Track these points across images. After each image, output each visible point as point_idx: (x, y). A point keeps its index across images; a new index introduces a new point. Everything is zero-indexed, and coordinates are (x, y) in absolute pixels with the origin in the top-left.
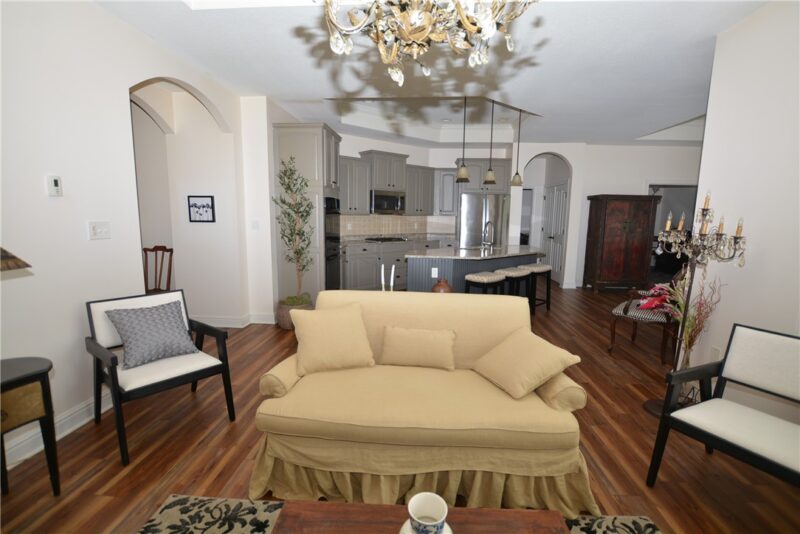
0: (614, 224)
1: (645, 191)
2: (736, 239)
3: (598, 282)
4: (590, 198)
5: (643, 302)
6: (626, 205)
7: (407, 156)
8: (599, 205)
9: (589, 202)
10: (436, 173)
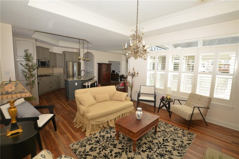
0: (104, 69)
1: (108, 63)
2: (138, 73)
3: (102, 83)
4: (98, 63)
5: (121, 85)
6: (106, 65)
7: (49, 49)
8: (100, 65)
9: (98, 64)
10: (57, 54)
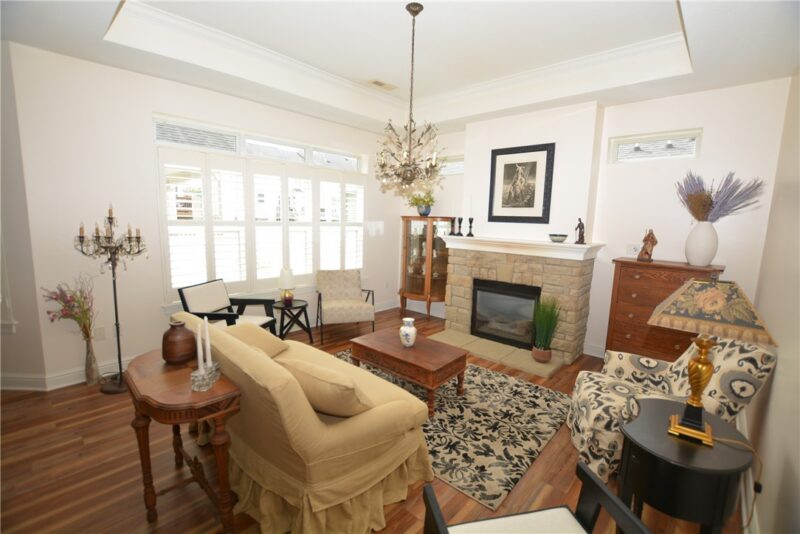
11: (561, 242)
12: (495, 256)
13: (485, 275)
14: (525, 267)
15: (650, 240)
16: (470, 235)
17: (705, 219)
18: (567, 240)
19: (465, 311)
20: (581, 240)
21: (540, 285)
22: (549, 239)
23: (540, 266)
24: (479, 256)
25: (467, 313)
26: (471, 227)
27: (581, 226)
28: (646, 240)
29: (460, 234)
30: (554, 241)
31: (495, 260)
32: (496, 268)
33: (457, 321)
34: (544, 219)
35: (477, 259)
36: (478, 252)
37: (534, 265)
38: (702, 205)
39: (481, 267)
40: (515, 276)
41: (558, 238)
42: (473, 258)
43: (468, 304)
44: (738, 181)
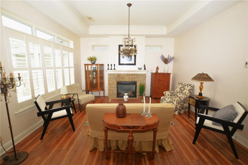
11: (141, 70)
12: (124, 75)
13: (120, 80)
14: (132, 77)
15: (158, 68)
16: (114, 69)
17: (167, 64)
18: (142, 69)
19: (115, 91)
20: (145, 69)
21: (136, 81)
22: (138, 69)
23: (136, 76)
24: (119, 75)
25: (116, 92)
26: (114, 67)
27: (144, 66)
28: (157, 68)
29: (111, 69)
30: (139, 70)
31: (124, 76)
32: (124, 78)
33: (113, 95)
34: (135, 64)
35: (118, 76)
36: (119, 74)
37: (134, 76)
38: (166, 61)
39: (119, 78)
40: (130, 79)
41: (140, 69)
42: (117, 76)
43: (116, 89)
44: (170, 57)
